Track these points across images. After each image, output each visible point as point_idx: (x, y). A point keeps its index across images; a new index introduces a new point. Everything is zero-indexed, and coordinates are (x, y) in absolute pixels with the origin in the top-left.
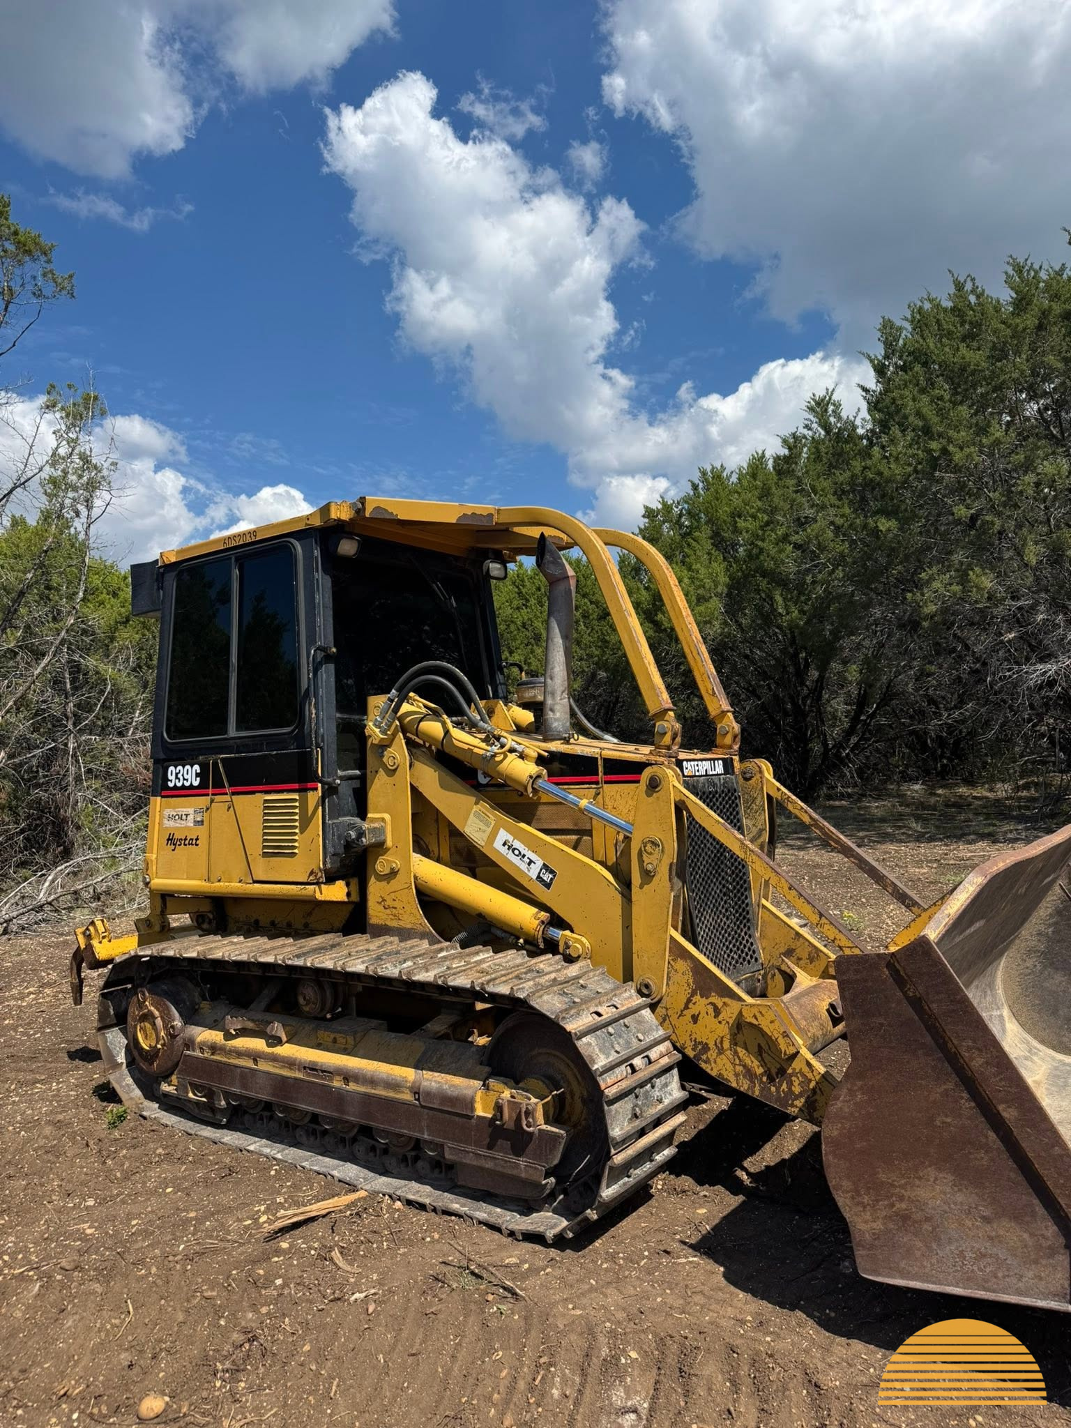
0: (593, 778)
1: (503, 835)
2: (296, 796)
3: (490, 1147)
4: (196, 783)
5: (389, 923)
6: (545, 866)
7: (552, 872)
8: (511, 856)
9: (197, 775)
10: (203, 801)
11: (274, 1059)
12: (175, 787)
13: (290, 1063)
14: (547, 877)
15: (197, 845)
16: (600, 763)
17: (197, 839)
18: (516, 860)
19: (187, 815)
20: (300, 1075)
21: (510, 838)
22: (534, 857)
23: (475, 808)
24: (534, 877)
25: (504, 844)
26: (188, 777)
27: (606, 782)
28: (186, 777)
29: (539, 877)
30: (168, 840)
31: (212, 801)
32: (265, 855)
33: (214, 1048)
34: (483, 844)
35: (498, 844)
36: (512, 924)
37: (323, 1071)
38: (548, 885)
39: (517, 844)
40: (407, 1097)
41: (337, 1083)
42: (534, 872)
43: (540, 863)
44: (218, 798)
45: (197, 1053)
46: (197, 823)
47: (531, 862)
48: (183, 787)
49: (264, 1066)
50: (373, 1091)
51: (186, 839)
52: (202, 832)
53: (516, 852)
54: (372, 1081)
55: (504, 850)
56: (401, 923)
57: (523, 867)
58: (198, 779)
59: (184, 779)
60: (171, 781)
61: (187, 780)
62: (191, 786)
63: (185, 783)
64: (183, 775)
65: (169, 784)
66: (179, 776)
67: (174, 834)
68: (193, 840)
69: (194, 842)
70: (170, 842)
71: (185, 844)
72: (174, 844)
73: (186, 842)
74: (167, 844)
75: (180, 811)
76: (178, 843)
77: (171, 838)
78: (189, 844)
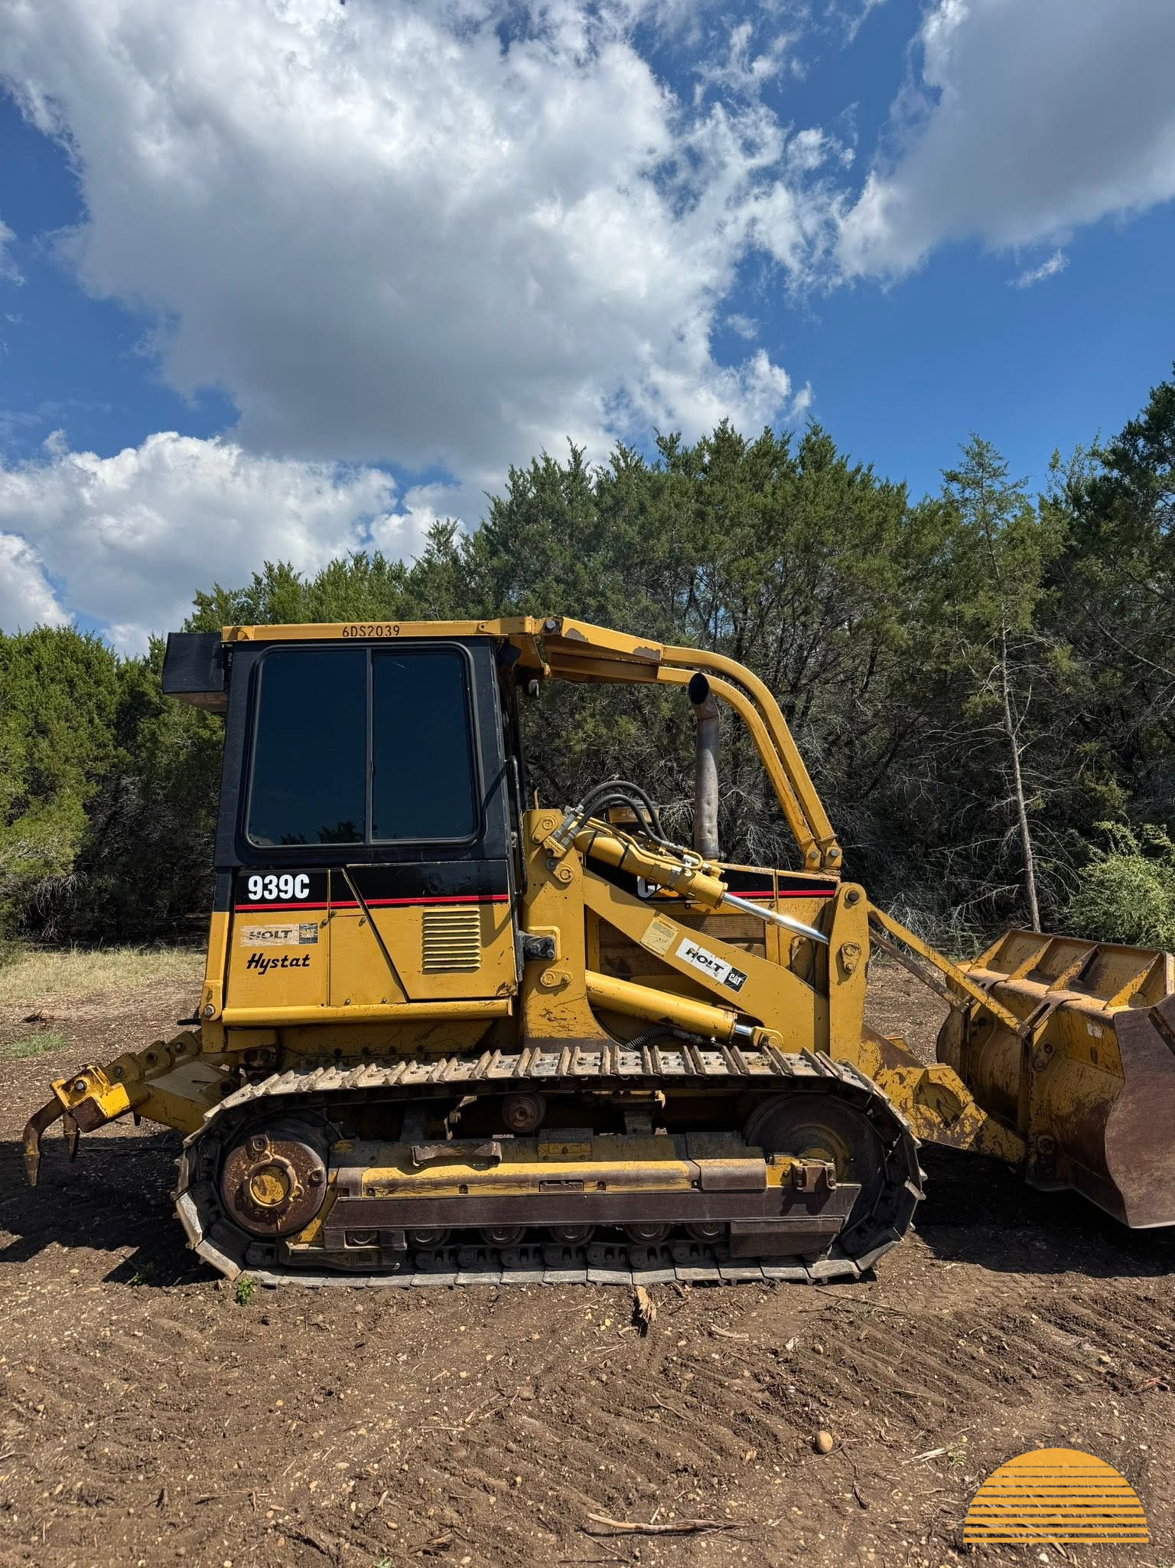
0: (769, 893)
1: (687, 944)
2: (476, 908)
3: (783, 1213)
4: (302, 895)
5: (555, 1035)
6: (734, 971)
7: (741, 975)
8: (695, 963)
9: (304, 886)
10: (317, 916)
11: (495, 1181)
12: (263, 900)
13: (521, 1181)
14: (736, 980)
15: (304, 965)
16: (772, 879)
17: (307, 958)
18: (702, 967)
19: (286, 932)
20: (536, 1191)
21: (695, 947)
22: (721, 963)
23: (655, 920)
24: (722, 981)
25: (688, 953)
26: (287, 888)
27: (780, 897)
28: (282, 887)
29: (727, 981)
30: (250, 962)
31: (331, 916)
32: (426, 971)
33: (392, 1186)
34: (663, 953)
35: (681, 953)
36: (705, 1024)
37: (567, 1181)
38: (737, 988)
39: (703, 952)
40: (685, 1186)
41: (590, 1189)
42: (721, 977)
43: (728, 968)
44: (339, 912)
45: (363, 1196)
46: (303, 940)
47: (718, 967)
48: (278, 900)
49: (474, 1191)
50: (639, 1189)
51: (285, 959)
52: (315, 951)
53: (702, 959)
54: (638, 1180)
55: (688, 958)
56: (571, 1034)
57: (710, 972)
58: (306, 892)
59: (280, 891)
60: (255, 893)
61: (286, 892)
62: (294, 898)
63: (282, 895)
64: (277, 886)
65: (252, 896)
66: (270, 887)
67: (261, 955)
68: (298, 960)
69: (301, 962)
70: (254, 964)
71: (283, 966)
72: (261, 966)
73: (286, 963)
74: (249, 967)
75: (273, 928)
76: (271, 964)
77: (256, 958)
78: (291, 965)
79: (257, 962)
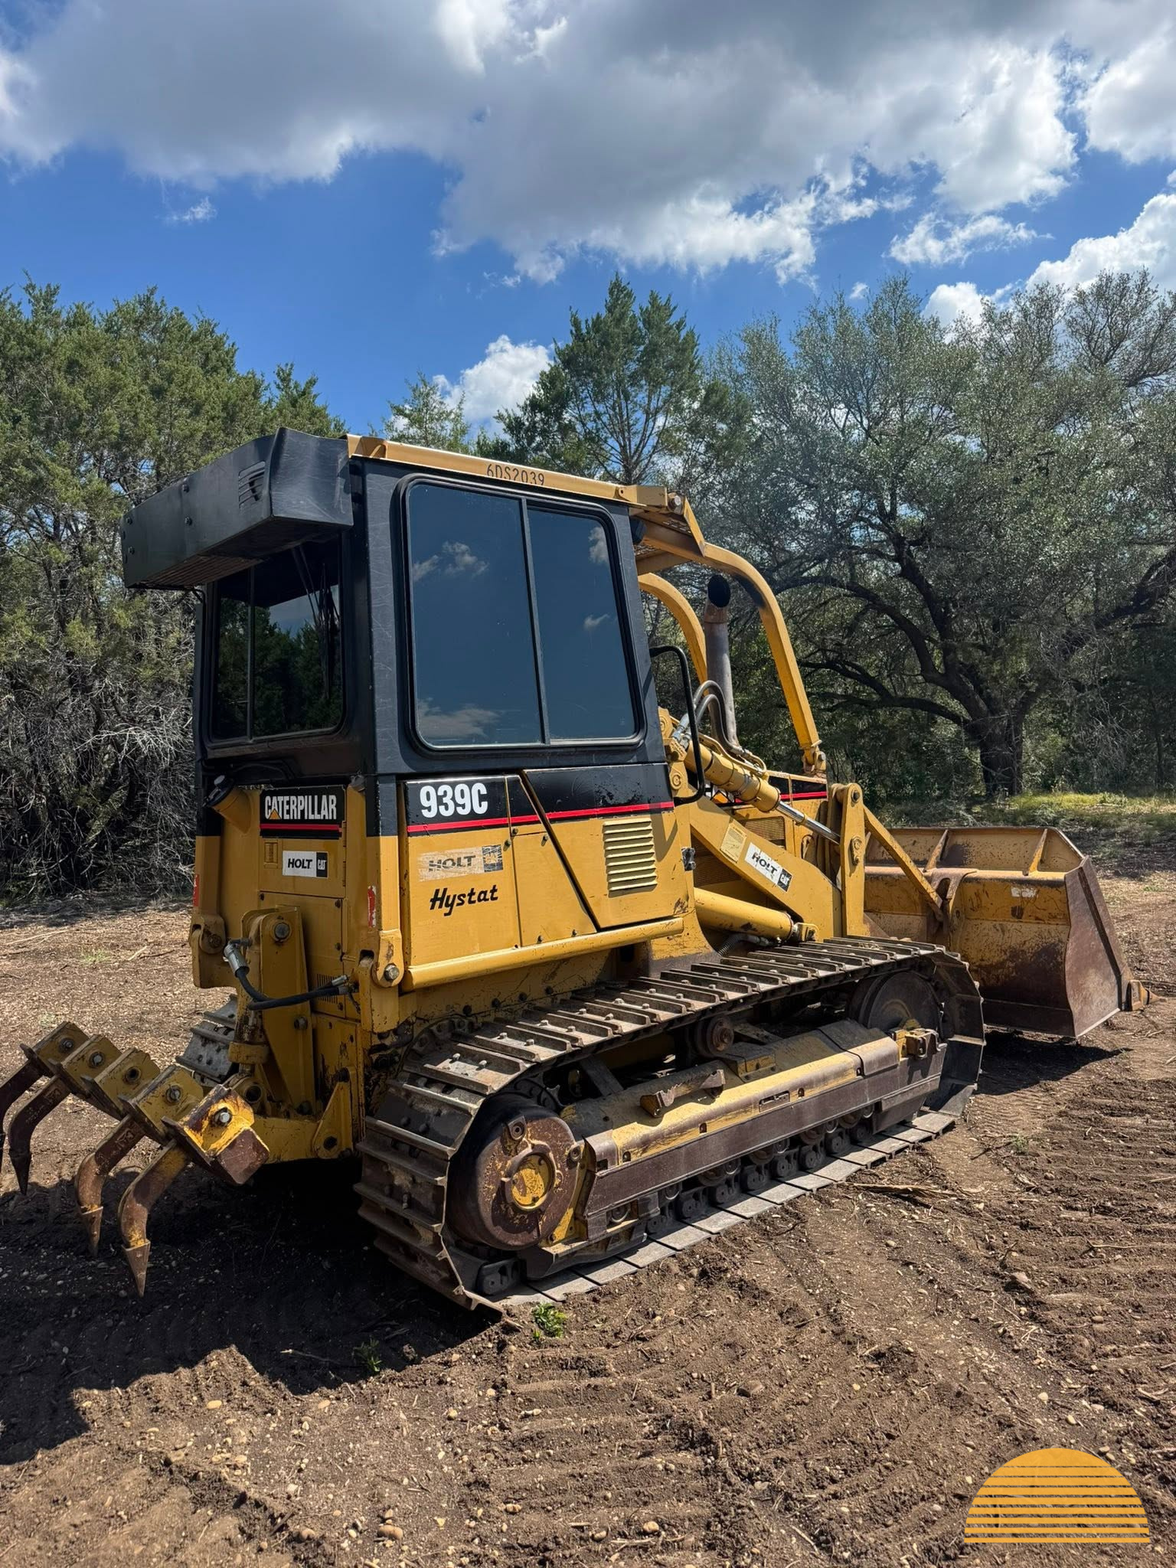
1: (753, 849)
2: (647, 818)
3: (909, 1082)
4: (482, 809)
5: (674, 955)
6: (784, 872)
7: (789, 875)
8: (759, 868)
9: (482, 798)
10: (500, 835)
11: (726, 1112)
12: (439, 817)
13: (745, 1106)
14: (785, 881)
15: (493, 899)
16: (790, 783)
17: (494, 890)
19: (469, 859)
20: (755, 1113)
21: (758, 851)
22: (775, 865)
23: (730, 826)
24: (776, 883)
25: (753, 857)
26: (466, 801)
27: (795, 799)
28: (459, 800)
29: (780, 882)
30: (434, 901)
31: (513, 834)
32: (613, 894)
33: (645, 1143)
34: (736, 859)
35: (749, 858)
36: (774, 925)
37: (777, 1096)
38: (786, 888)
39: (763, 856)
40: (852, 1076)
41: (794, 1099)
42: (776, 878)
43: (780, 870)
44: (521, 829)
45: (621, 1164)
46: (489, 867)
47: (774, 869)
48: (456, 816)
49: (713, 1128)
50: (826, 1087)
51: (472, 893)
52: (502, 880)
53: (763, 863)
54: (824, 1079)
55: (753, 862)
56: (686, 951)
57: (768, 875)
58: (485, 804)
59: (457, 805)
60: (429, 809)
61: (463, 806)
62: (473, 815)
63: (460, 811)
64: (453, 799)
65: (425, 813)
66: (445, 800)
67: (445, 890)
68: (485, 893)
69: (489, 895)
70: (438, 903)
71: (470, 902)
72: (447, 905)
73: (474, 898)
74: (432, 908)
75: (455, 854)
76: (457, 901)
77: (440, 896)
78: (479, 900)
79: (442, 899)
